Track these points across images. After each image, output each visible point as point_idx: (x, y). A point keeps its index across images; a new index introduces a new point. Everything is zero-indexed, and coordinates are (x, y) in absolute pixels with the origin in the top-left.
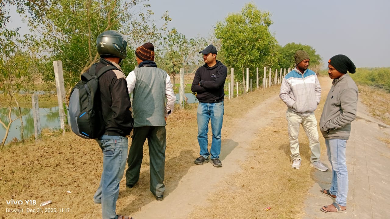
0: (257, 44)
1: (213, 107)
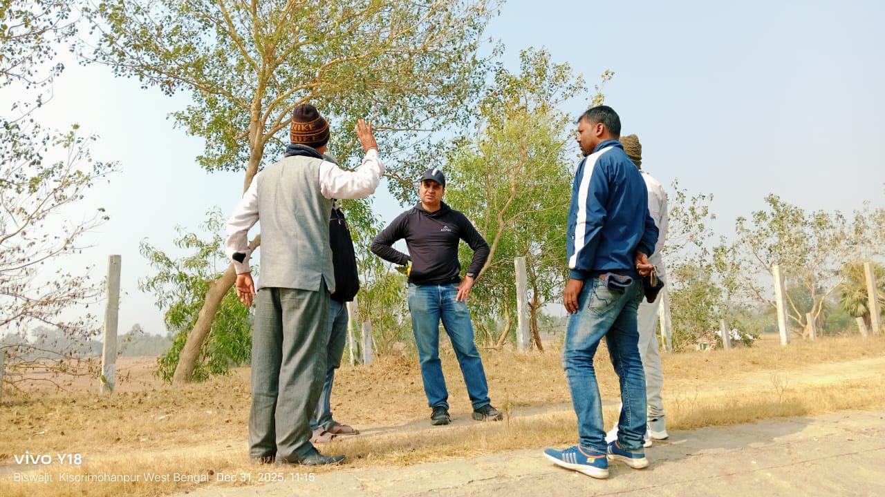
1: (450, 292)
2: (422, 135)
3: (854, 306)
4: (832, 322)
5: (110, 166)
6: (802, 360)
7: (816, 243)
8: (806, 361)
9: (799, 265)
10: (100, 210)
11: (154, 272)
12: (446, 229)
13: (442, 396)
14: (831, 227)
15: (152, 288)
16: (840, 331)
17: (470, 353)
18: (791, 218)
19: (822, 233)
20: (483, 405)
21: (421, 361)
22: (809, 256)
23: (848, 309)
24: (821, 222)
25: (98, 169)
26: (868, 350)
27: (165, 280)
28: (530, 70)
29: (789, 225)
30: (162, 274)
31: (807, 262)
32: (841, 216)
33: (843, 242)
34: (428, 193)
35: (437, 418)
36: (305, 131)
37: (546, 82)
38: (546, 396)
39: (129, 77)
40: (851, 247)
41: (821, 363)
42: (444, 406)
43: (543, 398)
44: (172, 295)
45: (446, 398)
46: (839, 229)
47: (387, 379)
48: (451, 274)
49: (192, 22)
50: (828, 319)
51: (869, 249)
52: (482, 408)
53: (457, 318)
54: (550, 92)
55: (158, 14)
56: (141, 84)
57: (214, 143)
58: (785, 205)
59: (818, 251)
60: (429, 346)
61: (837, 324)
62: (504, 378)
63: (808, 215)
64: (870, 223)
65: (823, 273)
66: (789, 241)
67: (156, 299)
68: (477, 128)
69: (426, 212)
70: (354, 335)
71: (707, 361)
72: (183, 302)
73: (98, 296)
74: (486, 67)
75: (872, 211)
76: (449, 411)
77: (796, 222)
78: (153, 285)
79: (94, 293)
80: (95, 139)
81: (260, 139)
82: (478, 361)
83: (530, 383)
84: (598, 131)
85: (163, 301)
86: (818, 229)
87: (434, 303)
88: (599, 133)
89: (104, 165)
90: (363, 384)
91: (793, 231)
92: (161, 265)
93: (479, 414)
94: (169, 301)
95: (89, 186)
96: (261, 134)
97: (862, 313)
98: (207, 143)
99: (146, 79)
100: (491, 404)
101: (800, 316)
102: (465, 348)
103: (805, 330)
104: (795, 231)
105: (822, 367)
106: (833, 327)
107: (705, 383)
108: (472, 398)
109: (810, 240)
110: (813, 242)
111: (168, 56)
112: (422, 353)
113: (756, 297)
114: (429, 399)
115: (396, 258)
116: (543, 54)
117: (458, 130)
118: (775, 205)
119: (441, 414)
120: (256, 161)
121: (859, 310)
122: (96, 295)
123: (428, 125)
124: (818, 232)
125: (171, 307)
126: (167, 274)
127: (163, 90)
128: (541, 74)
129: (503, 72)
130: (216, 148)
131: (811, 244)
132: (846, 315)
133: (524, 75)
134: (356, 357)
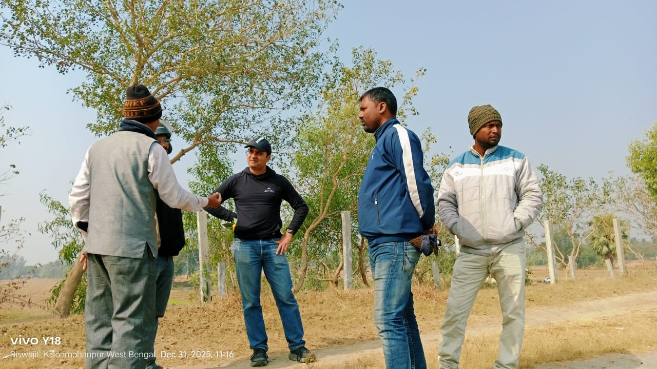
1: (271, 246)
2: (273, 113)
3: (600, 247)
4: (584, 258)
5: (21, 131)
6: (568, 297)
7: (575, 201)
8: (571, 299)
9: (563, 218)
10: (11, 166)
11: (52, 217)
12: (269, 190)
13: (261, 339)
14: (586, 190)
15: (49, 231)
16: (589, 265)
17: (288, 300)
18: (556, 182)
19: (579, 194)
20: (298, 347)
21: (244, 307)
22: (570, 211)
23: (596, 249)
24: (578, 186)
25: (11, 132)
26: (618, 289)
27: (61, 224)
28: (360, 64)
29: (555, 188)
30: (58, 219)
31: (568, 216)
32: (594, 182)
33: (594, 201)
34: (251, 159)
35: (256, 359)
36: (136, 106)
37: (373, 74)
38: (359, 333)
39: (29, 58)
40: (601, 206)
41: (582, 300)
42: (264, 348)
43: (355, 335)
44: (66, 236)
45: (266, 340)
46: (592, 191)
47: (225, 316)
48: (272, 230)
49: (83, 14)
50: (581, 256)
51: (613, 207)
52: (298, 350)
53: (277, 269)
54: (375, 82)
55: (55, 8)
56: (40, 63)
57: (104, 114)
58: (552, 173)
59: (577, 208)
60: (251, 294)
61: (587, 260)
62: (325, 316)
63: (569, 181)
64: (614, 187)
65: (580, 225)
66: (555, 200)
67: (53, 240)
68: (320, 108)
69: (252, 175)
70: (204, 276)
71: (493, 298)
72: (75, 243)
73: (7, 236)
74: (324, 60)
75: (615, 178)
77: (560, 186)
78: (50, 228)
79: (5, 233)
80: (8, 109)
82: (294, 308)
83: (347, 321)
85: (58, 242)
86: (577, 191)
87: (257, 256)
89: (16, 130)
90: (203, 321)
91: (558, 192)
92: (57, 212)
93: (294, 355)
94: (63, 241)
95: (4, 146)
97: (606, 253)
98: (98, 113)
99: (44, 59)
100: (306, 346)
101: (563, 257)
102: (283, 295)
103: (567, 268)
104: (559, 193)
105: (584, 304)
106: (585, 262)
107: (491, 319)
108: (289, 341)
109: (571, 199)
110: (572, 201)
111: (63, 42)
112: (245, 301)
113: (530, 241)
114: (251, 342)
115: (224, 215)
116: (371, 52)
117: (303, 110)
118: (545, 173)
119: (259, 357)
121: (603, 249)
122: (6, 235)
123: (279, 105)
124: (577, 194)
125: (64, 246)
126: (62, 219)
127: (58, 69)
128: (369, 66)
129: (339, 64)
130: (106, 118)
131: (571, 203)
132: (594, 253)
133: (355, 68)
134: (205, 294)
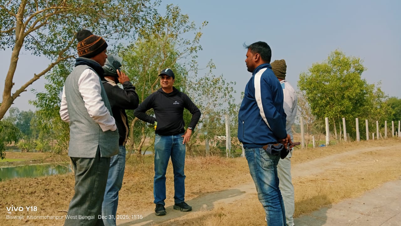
0: (347, 94)
12: (176, 103)
13: (162, 198)
21: (155, 177)
34: (164, 82)
35: (159, 212)
42: (163, 204)
45: (165, 199)
54: (178, 28)
69: (165, 93)
76: (165, 207)
81: (22, 34)
84: (256, 58)
87: (169, 146)
88: (257, 60)
93: (177, 207)
96: (23, 32)
100: (184, 201)
108: (175, 198)
112: (157, 174)
115: (148, 119)
116: (177, 8)
119: (161, 209)
120: (19, 47)
128: (175, 18)
